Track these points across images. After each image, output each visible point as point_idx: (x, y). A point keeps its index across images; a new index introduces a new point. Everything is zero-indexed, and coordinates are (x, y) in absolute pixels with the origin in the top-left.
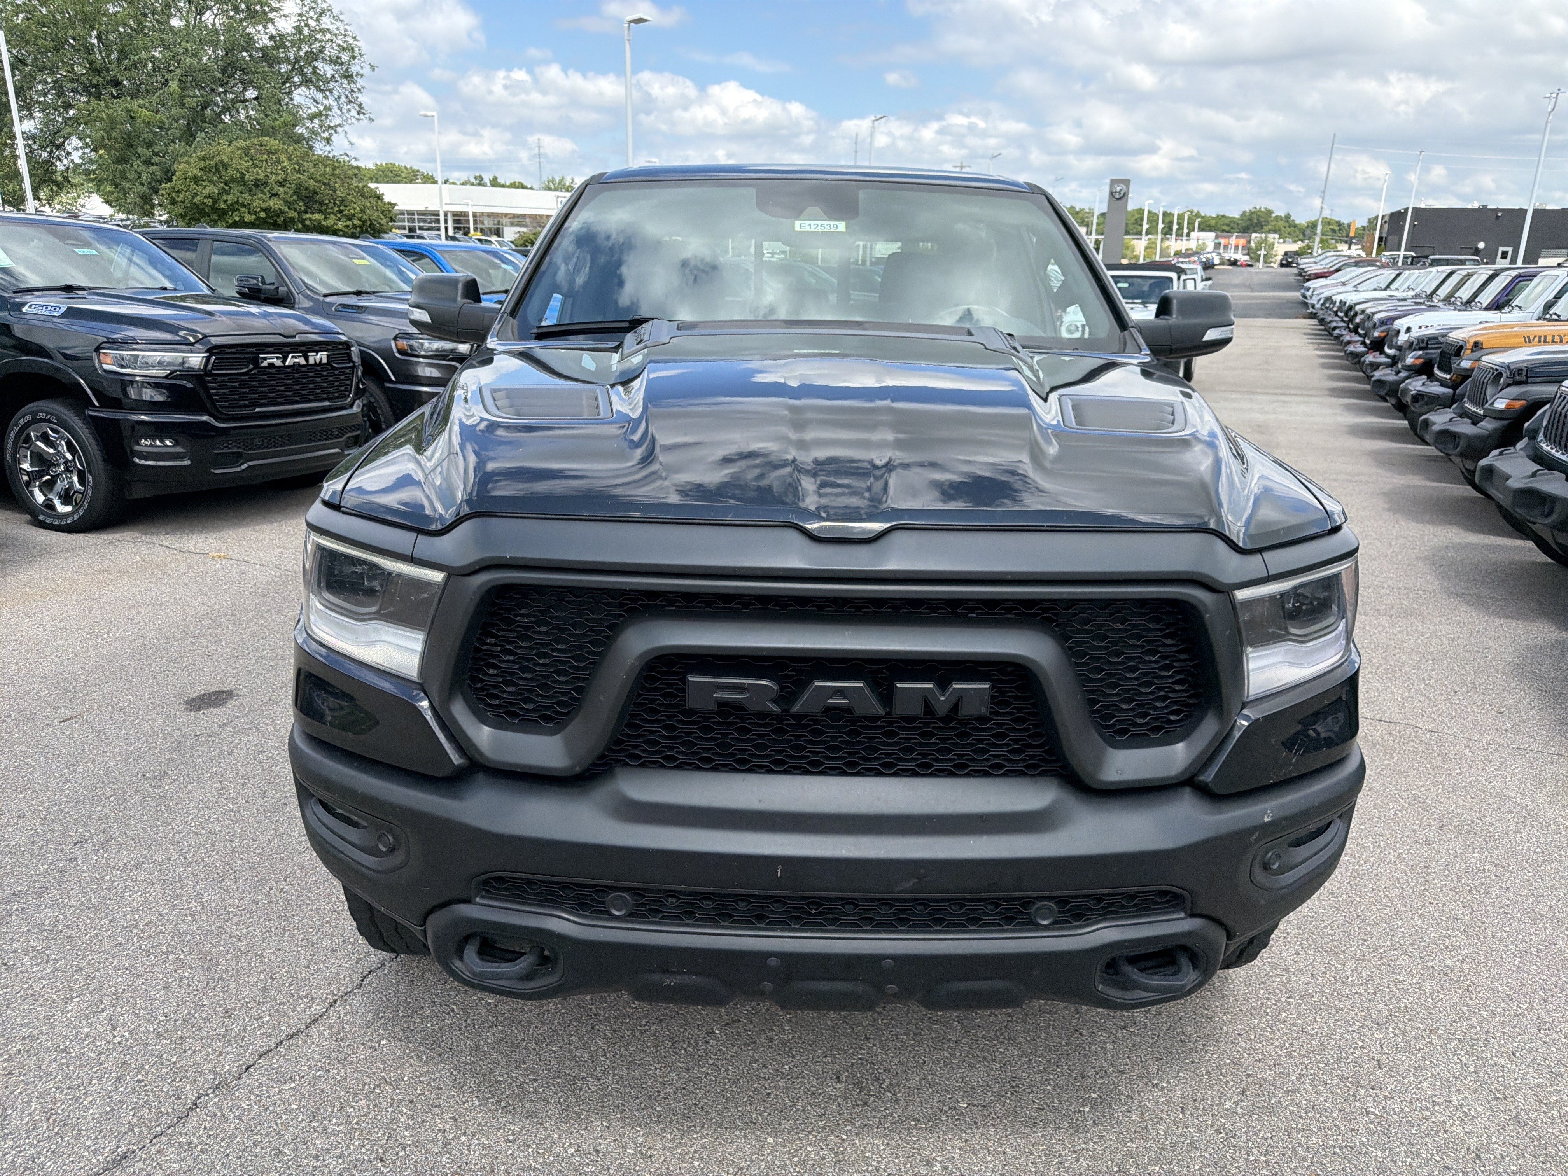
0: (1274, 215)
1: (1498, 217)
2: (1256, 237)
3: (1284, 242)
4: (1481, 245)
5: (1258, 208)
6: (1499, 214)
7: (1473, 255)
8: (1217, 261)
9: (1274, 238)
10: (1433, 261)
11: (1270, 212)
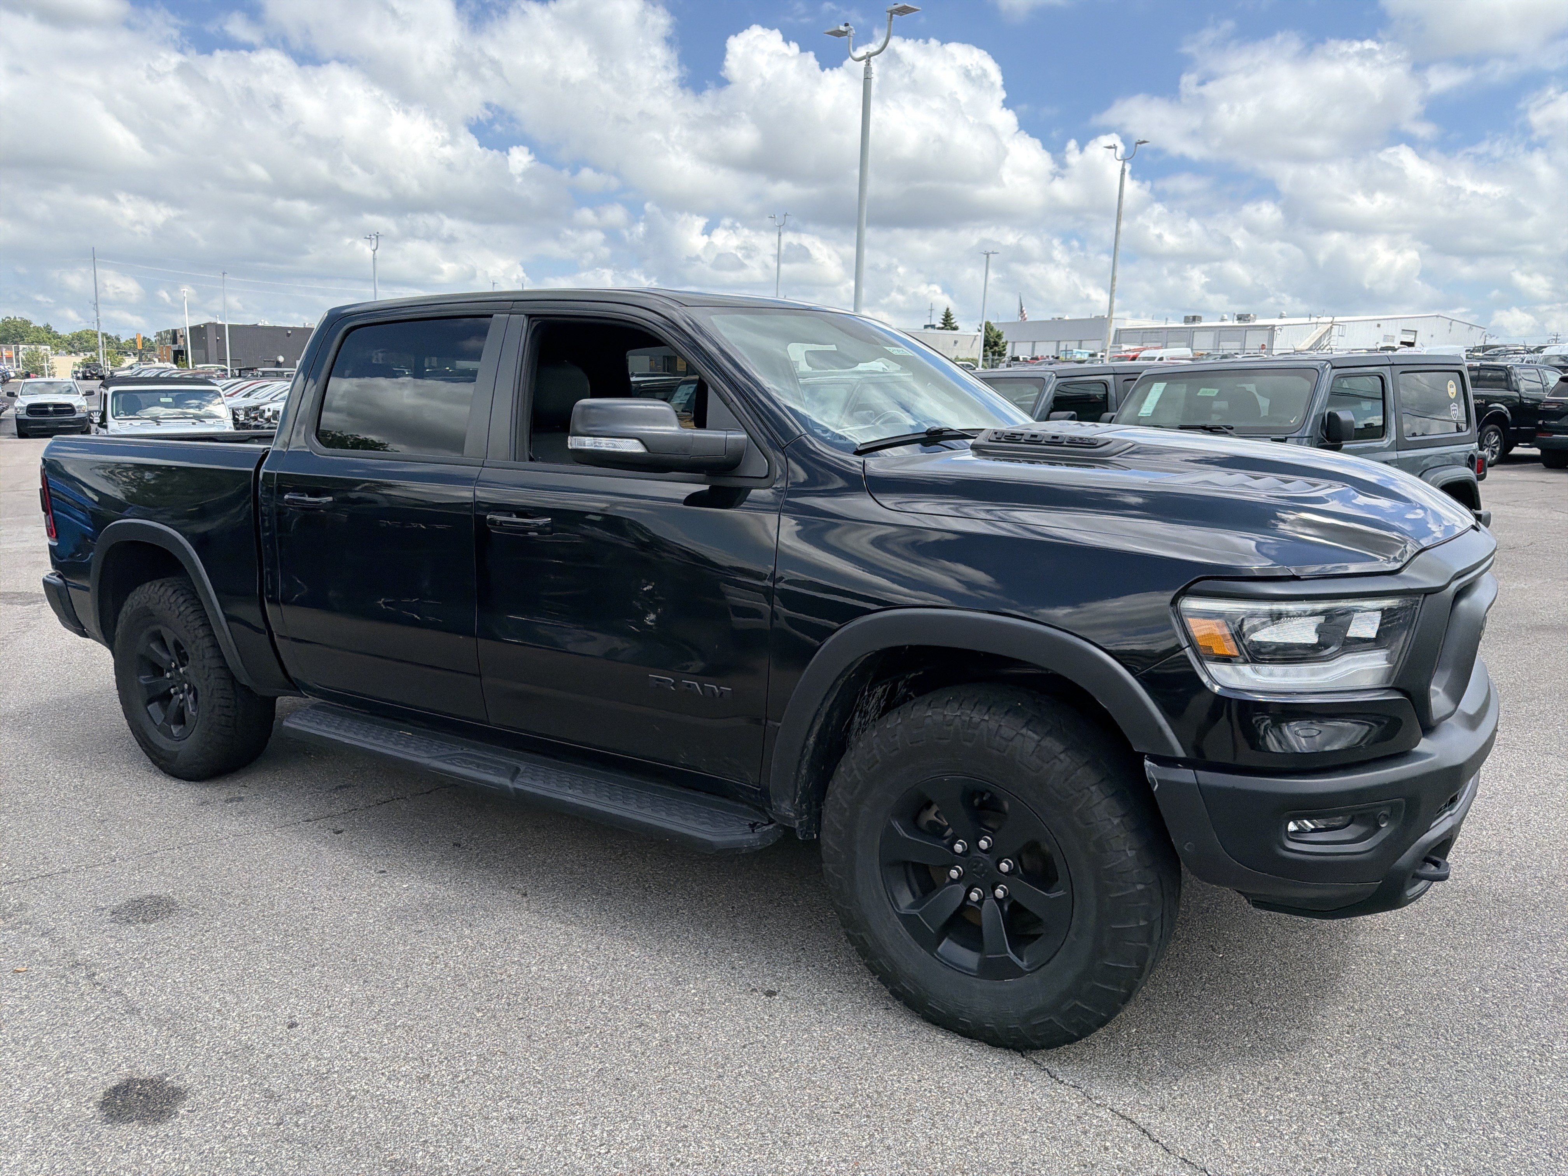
0: (32, 326)
1: (288, 335)
2: (24, 349)
3: (57, 354)
4: (281, 359)
5: (12, 318)
6: (289, 332)
7: (276, 367)
8: (13, 375)
9: (46, 350)
10: (264, 372)
11: (27, 323)
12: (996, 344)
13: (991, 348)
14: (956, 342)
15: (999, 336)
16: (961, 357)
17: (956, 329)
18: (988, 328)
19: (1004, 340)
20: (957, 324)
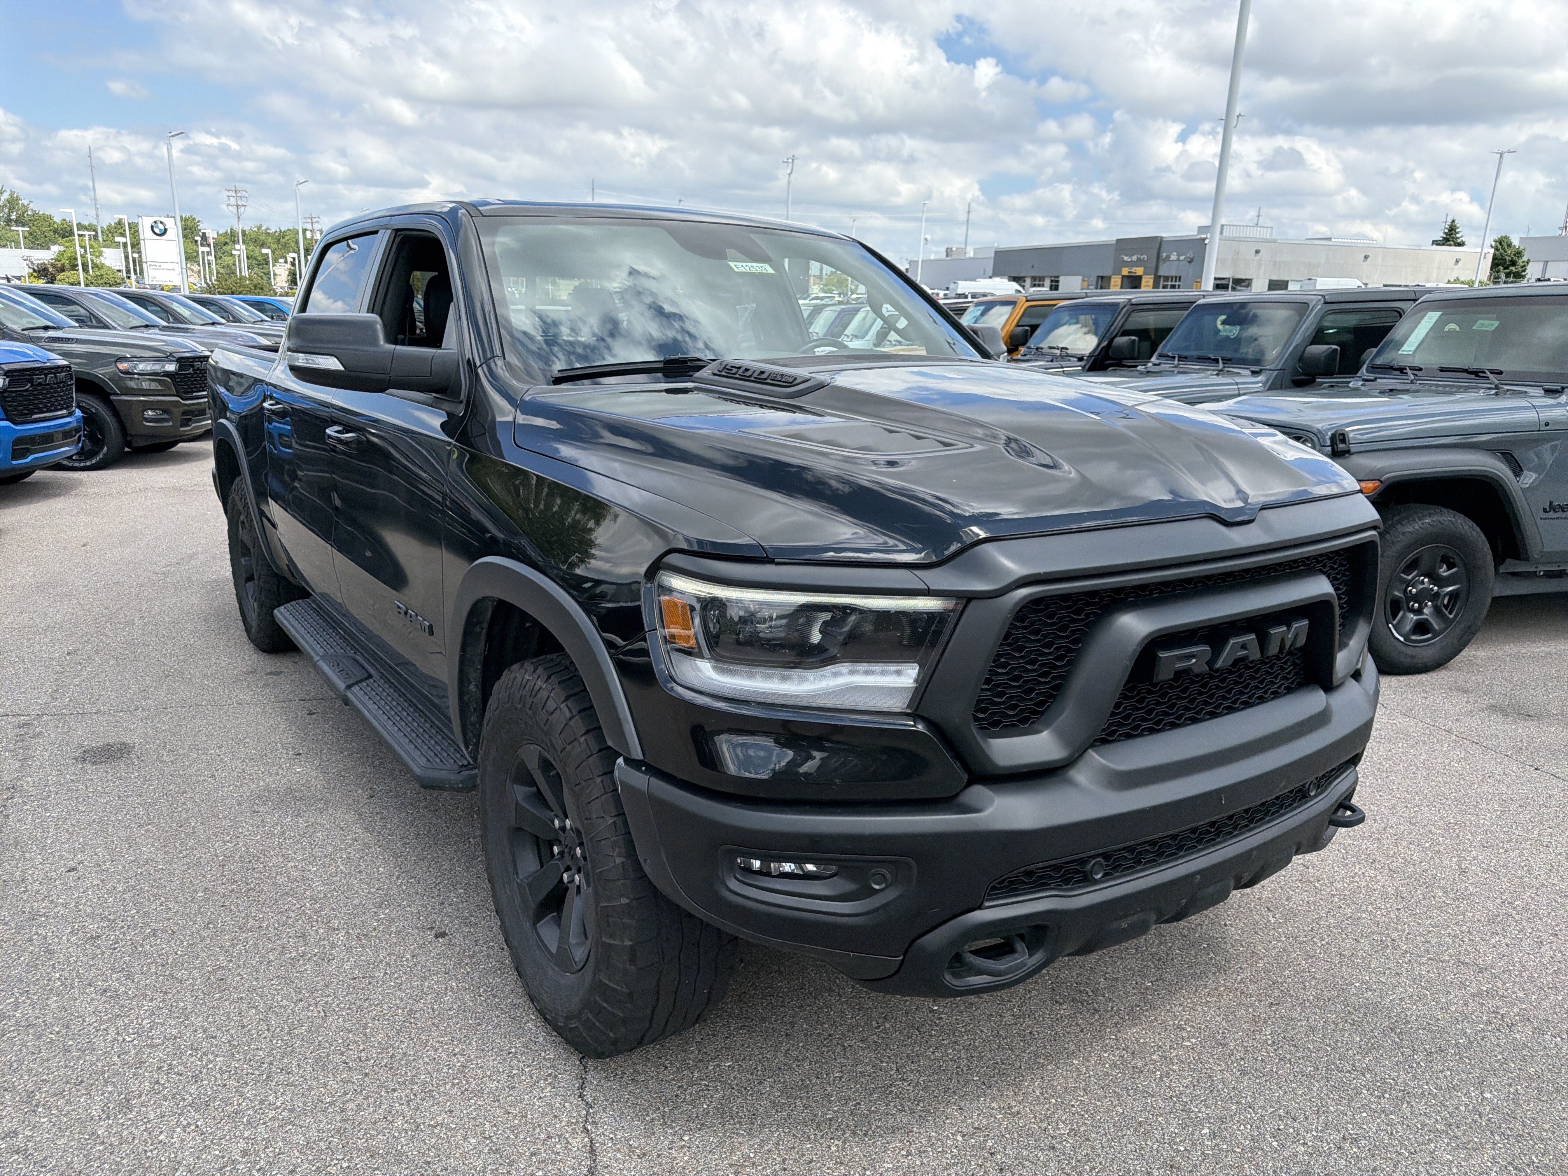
12: (1513, 263)
13: (1505, 269)
14: (1457, 261)
15: (1519, 254)
16: (1462, 279)
17: (1461, 244)
18: (1502, 244)
19: (1525, 259)
20: (1463, 239)
